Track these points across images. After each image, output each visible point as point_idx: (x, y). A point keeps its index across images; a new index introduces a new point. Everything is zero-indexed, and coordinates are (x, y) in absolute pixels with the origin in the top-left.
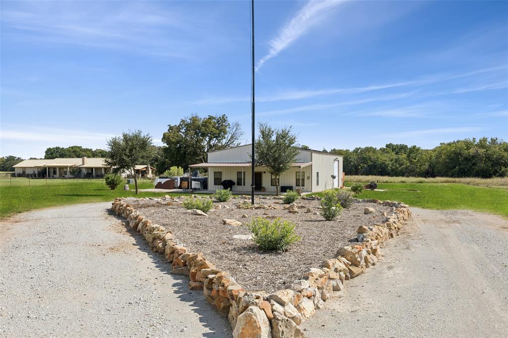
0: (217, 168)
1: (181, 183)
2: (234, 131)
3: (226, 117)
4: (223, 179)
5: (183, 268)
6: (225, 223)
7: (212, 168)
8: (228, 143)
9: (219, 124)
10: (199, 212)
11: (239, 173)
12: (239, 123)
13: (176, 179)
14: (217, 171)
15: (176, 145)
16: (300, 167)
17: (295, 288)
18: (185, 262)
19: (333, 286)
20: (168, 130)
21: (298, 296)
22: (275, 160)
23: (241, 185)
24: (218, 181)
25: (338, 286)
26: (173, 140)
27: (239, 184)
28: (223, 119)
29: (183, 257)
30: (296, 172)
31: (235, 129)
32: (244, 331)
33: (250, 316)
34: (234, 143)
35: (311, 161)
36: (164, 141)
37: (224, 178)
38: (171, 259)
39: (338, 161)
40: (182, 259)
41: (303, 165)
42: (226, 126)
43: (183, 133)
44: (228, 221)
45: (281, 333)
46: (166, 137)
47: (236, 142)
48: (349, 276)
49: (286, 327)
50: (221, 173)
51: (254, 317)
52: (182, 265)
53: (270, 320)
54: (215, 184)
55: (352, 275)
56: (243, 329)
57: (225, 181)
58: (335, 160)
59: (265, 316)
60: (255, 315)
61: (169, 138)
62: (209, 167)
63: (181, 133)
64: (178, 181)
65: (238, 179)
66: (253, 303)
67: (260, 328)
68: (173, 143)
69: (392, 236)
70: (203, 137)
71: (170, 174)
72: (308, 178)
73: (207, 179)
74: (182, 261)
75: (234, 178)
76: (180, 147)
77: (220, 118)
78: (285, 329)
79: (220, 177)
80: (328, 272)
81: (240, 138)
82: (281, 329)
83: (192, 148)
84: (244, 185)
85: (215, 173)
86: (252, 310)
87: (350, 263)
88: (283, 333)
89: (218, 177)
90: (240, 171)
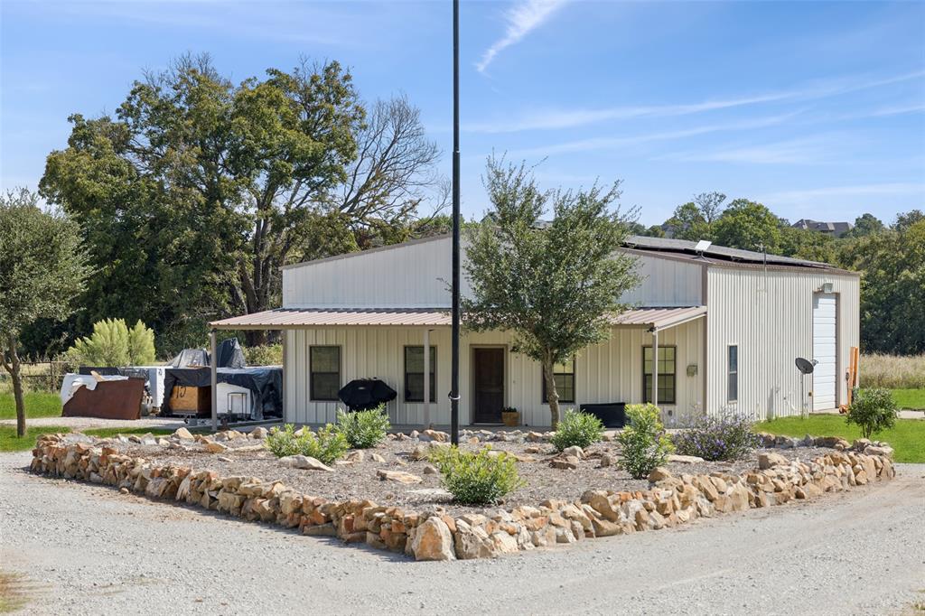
0: (321, 333)
1: (169, 393)
2: (385, 144)
3: (347, 78)
4: (346, 379)
5: (325, 525)
6: (383, 478)
7: (301, 333)
8: (356, 201)
9: (314, 110)
10: (312, 461)
11: (411, 352)
12: (411, 105)
13: (148, 375)
14: (321, 342)
15: (108, 212)
16: (651, 327)
17: (489, 514)
18: (328, 515)
19: (557, 536)
20: (71, 142)
21: (491, 523)
22: (547, 303)
23: (423, 400)
24: (324, 385)
25: (564, 536)
26: (96, 188)
27: (412, 395)
28: (332, 85)
29: (323, 509)
30: (644, 348)
31: (389, 133)
32: (424, 540)
33: (430, 524)
34: (389, 200)
35: (704, 302)
36: (50, 193)
37: (352, 371)
38: (296, 522)
39: (837, 296)
40: (322, 511)
41: (663, 320)
42: (346, 121)
43: (143, 153)
44: (390, 474)
45: (464, 547)
46: (63, 173)
47: (396, 201)
48: (594, 532)
49: (471, 542)
50: (336, 350)
51: (435, 526)
52: (323, 521)
53: (453, 534)
54: (313, 398)
55: (600, 533)
56: (423, 538)
57: (354, 384)
58: (818, 294)
59: (447, 529)
60: (436, 524)
61: (72, 181)
62: (292, 326)
63: (130, 156)
64: (154, 383)
65: (407, 375)
66: (434, 515)
67: (441, 538)
68: (93, 200)
69: (758, 503)
70: (236, 171)
71: (93, 353)
72: (692, 371)
73: (278, 375)
74: (323, 514)
75: (393, 375)
76: (129, 225)
77: (313, 80)
78: (469, 544)
79: (334, 369)
80: (546, 511)
81: (414, 177)
82: (464, 543)
83: (190, 233)
84: (433, 399)
85: (313, 349)
86: (432, 519)
87: (600, 514)
88: (467, 547)
89: (325, 367)
90: (414, 342)
